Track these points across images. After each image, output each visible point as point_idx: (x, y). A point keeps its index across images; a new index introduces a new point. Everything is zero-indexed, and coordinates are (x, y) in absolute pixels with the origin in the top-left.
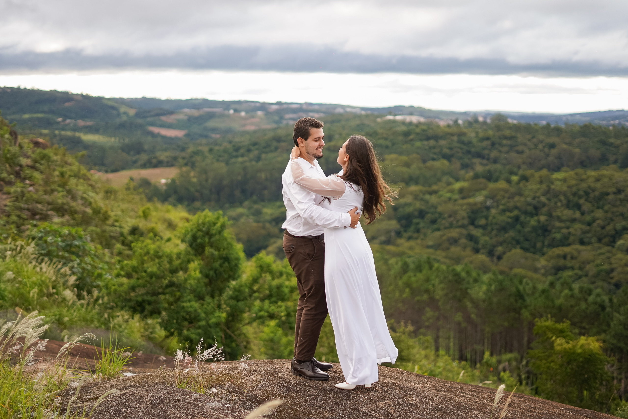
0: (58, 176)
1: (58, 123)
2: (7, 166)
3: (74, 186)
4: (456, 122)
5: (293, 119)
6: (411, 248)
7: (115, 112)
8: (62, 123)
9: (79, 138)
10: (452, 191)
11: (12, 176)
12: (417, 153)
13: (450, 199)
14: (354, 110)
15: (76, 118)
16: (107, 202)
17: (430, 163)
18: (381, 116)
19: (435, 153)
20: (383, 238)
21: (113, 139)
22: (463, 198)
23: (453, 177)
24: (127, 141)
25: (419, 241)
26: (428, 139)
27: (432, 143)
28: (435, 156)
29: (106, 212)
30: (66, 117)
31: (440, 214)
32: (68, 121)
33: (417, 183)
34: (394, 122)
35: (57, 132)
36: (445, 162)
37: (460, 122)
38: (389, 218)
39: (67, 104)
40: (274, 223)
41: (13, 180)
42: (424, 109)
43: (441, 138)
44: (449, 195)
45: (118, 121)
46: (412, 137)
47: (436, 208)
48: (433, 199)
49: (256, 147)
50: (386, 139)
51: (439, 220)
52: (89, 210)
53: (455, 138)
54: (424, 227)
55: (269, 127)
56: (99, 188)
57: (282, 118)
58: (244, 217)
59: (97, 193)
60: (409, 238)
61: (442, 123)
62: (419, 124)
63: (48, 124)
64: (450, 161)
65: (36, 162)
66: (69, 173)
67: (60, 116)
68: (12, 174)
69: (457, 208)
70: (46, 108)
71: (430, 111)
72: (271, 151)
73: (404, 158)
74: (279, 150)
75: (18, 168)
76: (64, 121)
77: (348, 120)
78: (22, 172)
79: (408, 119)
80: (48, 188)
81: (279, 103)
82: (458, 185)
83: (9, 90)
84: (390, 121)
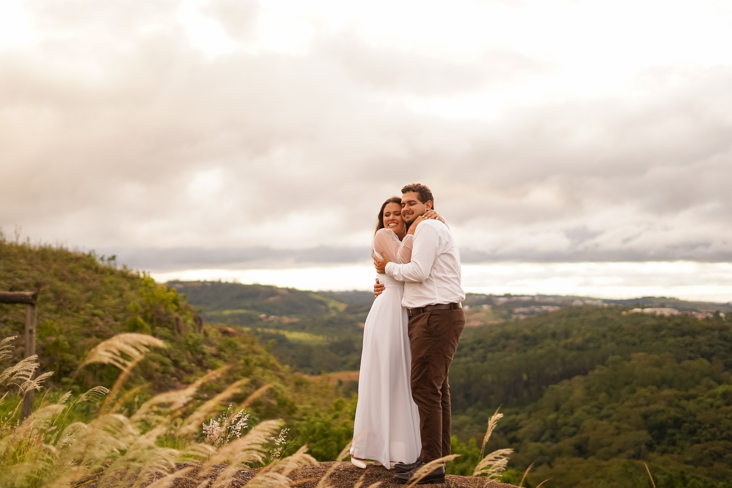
0: (243, 364)
1: (261, 320)
2: (189, 353)
3: (260, 376)
4: (717, 314)
5: (524, 313)
6: (664, 464)
7: (323, 307)
8: (265, 320)
9: (283, 336)
10: (713, 396)
11: (193, 365)
12: (671, 352)
13: (712, 405)
14: (594, 303)
15: (281, 315)
16: (296, 395)
17: (686, 363)
18: (626, 309)
19: (692, 352)
20: (632, 452)
21: (320, 338)
22: (727, 404)
23: (715, 380)
24: (336, 339)
25: (675, 456)
26: (683, 334)
27: (688, 339)
28: (693, 355)
29: (293, 404)
30: (269, 313)
31: (700, 423)
32: (272, 317)
33: (671, 387)
34: (642, 315)
35: (259, 330)
36: (705, 361)
37: (722, 315)
38: (639, 428)
39: (271, 299)
40: (502, 433)
41: (194, 368)
42: (678, 300)
43: (699, 333)
44: (710, 400)
45: (326, 317)
46: (663, 332)
47: (695, 416)
48: (691, 406)
49: (482, 345)
50: (633, 335)
51: (699, 431)
52: (274, 402)
53: (716, 333)
54: (680, 439)
55: (496, 322)
56: (289, 380)
57: (511, 312)
58: (468, 426)
59: (286, 385)
60: (664, 452)
61: (700, 317)
62: (672, 316)
63: (250, 320)
64: (710, 360)
65: (221, 350)
66: (254, 361)
67: (263, 311)
68: (194, 362)
69: (720, 415)
70: (248, 303)
71: (685, 303)
72: (499, 350)
73: (655, 356)
74: (508, 349)
75: (200, 356)
76: (267, 317)
77: (587, 313)
78: (204, 361)
79: (659, 311)
80: (231, 377)
81: (508, 296)
82: (720, 389)
83: (209, 284)
84: (637, 314)
